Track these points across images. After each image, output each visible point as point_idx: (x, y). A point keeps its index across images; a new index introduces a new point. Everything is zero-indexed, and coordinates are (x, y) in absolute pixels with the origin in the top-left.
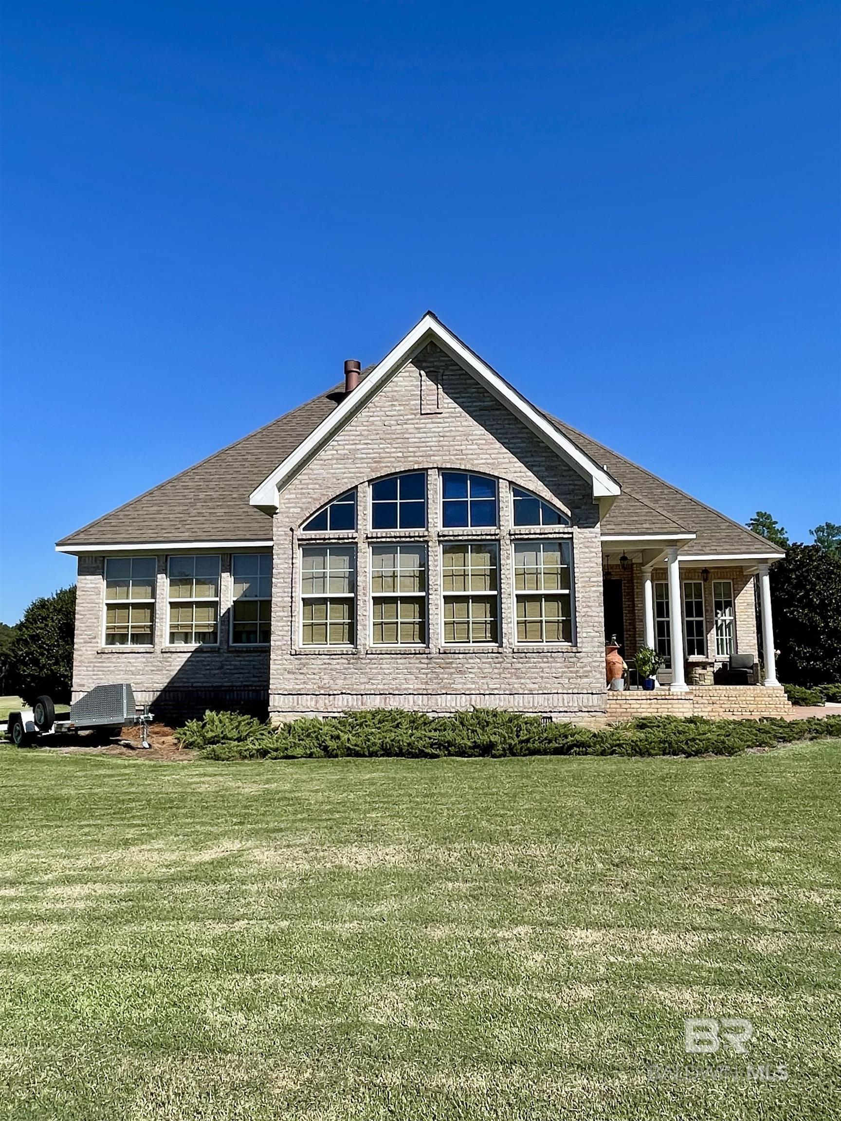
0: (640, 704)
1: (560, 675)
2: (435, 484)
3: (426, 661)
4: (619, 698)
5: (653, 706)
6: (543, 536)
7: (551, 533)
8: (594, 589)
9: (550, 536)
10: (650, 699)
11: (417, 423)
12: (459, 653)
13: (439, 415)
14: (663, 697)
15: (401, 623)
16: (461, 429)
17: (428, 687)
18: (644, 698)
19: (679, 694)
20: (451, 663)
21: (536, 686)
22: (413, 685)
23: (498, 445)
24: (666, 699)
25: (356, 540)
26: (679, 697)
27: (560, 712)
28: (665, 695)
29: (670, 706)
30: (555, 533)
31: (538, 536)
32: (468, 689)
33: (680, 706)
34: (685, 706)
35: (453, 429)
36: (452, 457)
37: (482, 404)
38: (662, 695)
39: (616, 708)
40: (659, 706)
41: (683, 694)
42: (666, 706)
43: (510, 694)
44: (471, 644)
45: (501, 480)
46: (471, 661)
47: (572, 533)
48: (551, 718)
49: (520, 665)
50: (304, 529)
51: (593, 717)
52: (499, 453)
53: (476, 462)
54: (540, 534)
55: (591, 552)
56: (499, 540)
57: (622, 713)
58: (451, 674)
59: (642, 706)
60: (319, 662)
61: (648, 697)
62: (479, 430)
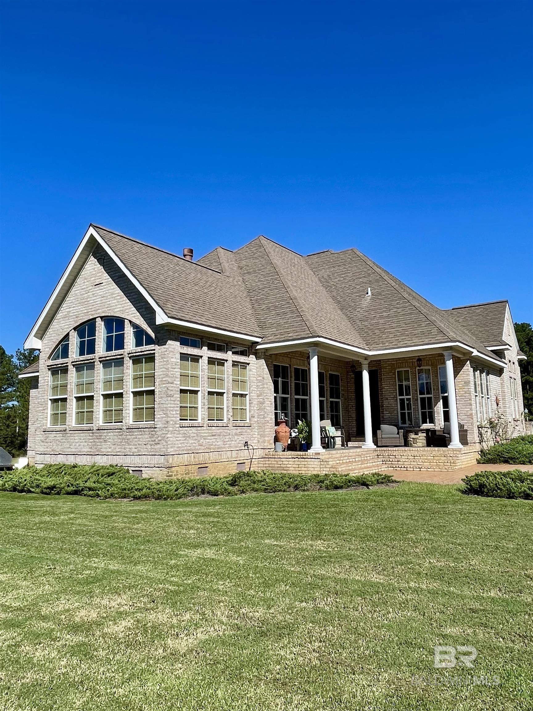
0: (289, 461)
1: (147, 443)
2: (100, 327)
3: (91, 435)
4: (276, 457)
5: (296, 463)
6: (143, 353)
7: (146, 351)
8: (164, 385)
9: (145, 353)
10: (294, 458)
11: (93, 291)
12: (104, 430)
13: (102, 285)
14: (302, 457)
15: (86, 412)
16: (110, 291)
17: (92, 450)
18: (290, 457)
19: (311, 454)
20: (101, 436)
21: (136, 450)
22: (86, 450)
23: (125, 298)
24: (304, 458)
25: (68, 364)
26: (311, 457)
27: (146, 467)
28: (303, 455)
29: (306, 463)
30: (147, 351)
31: (140, 353)
32: (108, 452)
33: (312, 463)
34: (315, 463)
35: (107, 292)
36: (106, 309)
37: (119, 274)
38: (300, 455)
39: (275, 464)
40: (299, 463)
41: (314, 454)
42: (303, 463)
43: (125, 455)
44: (113, 424)
45: (126, 320)
46: (109, 434)
47: (154, 350)
48: (141, 471)
49: (129, 437)
50: (52, 360)
51: (161, 470)
52: (125, 303)
53: (116, 310)
54: (141, 352)
55: (164, 361)
56: (123, 358)
57: (278, 467)
58: (101, 442)
59: (290, 463)
60: (53, 436)
61: (293, 457)
62: (118, 291)
